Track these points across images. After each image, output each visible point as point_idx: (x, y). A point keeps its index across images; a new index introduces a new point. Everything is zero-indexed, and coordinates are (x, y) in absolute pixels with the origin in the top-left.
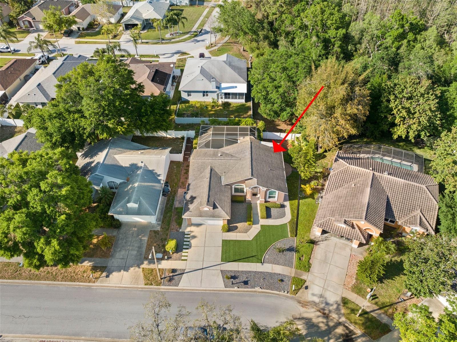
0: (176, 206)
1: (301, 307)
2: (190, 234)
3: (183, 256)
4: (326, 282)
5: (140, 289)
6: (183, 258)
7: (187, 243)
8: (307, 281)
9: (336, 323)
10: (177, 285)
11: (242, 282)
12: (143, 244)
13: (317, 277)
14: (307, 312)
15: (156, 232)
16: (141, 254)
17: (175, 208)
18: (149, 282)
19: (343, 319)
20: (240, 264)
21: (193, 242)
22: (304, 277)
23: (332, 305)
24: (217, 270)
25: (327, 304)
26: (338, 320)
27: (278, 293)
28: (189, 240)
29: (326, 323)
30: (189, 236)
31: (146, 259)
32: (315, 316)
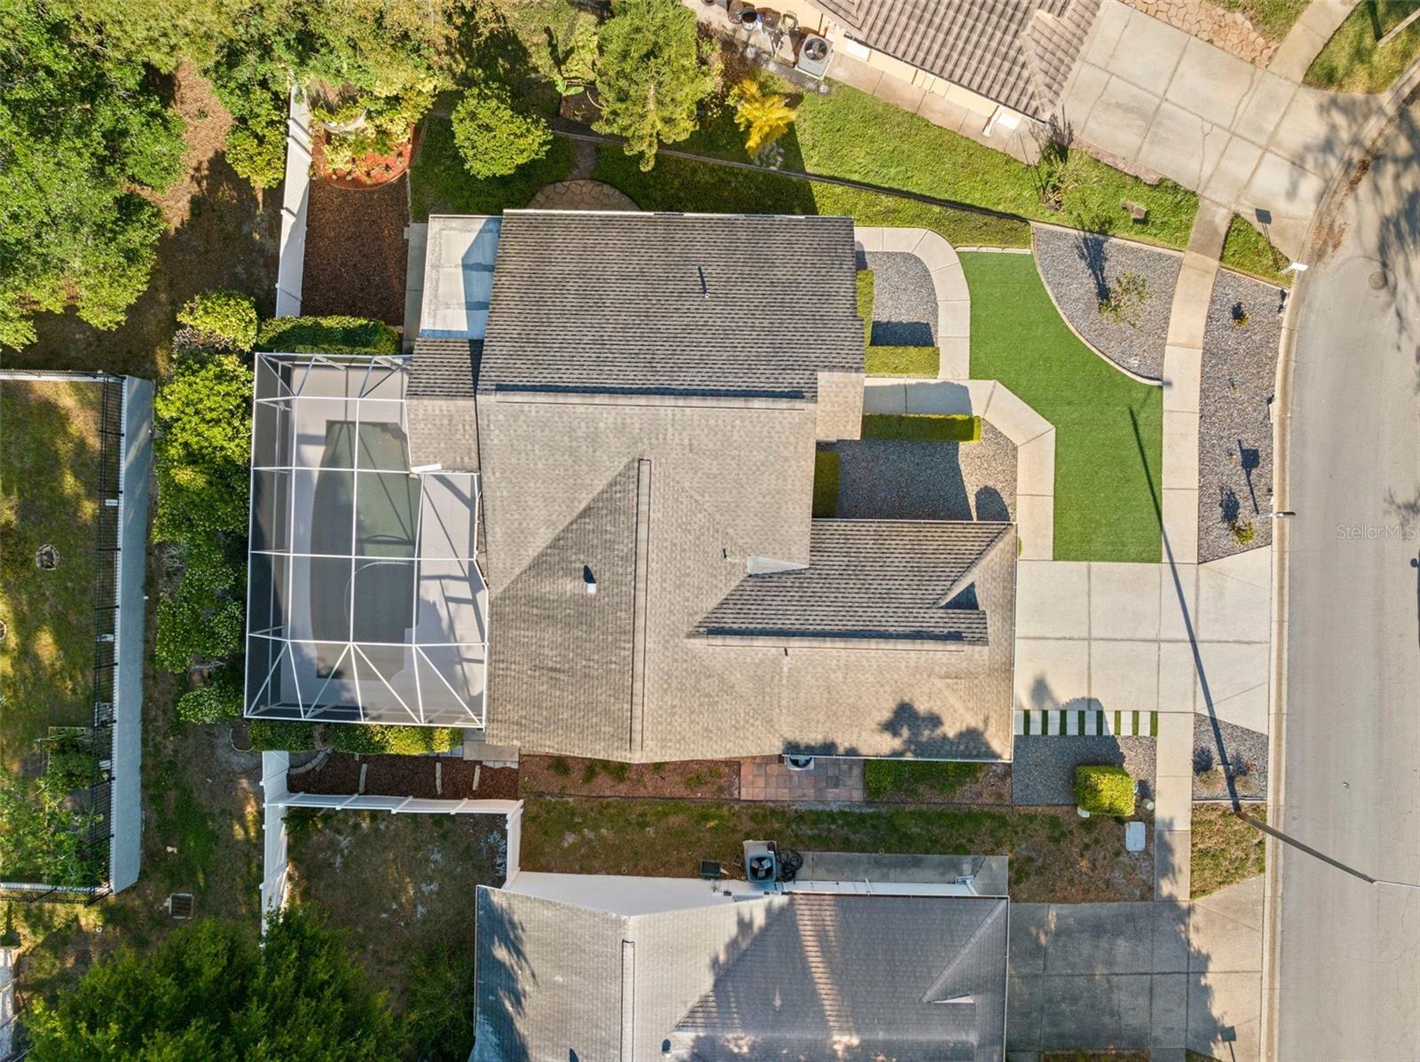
0: (858, 795)
1: (1341, 249)
2: (1027, 714)
3: (1135, 731)
4: (1239, 131)
5: (1280, 886)
6: (1145, 730)
7: (1072, 719)
8: (1234, 207)
9: (1399, 127)
10: (1262, 740)
11: (1248, 475)
12: (1080, 922)
13: (1218, 164)
14: (1359, 230)
15: (1018, 872)
16: (1130, 918)
17: (869, 803)
18: (1253, 857)
19: (1386, 99)
20: (1167, 480)
21: (1065, 692)
22: (1221, 221)
23: (1334, 128)
24: (1198, 580)
25: (1328, 146)
26: (1390, 120)
27: (1284, 333)
28: (1054, 716)
29: (1401, 167)
30: (1036, 717)
31: (1151, 889)
32: (1374, 203)
